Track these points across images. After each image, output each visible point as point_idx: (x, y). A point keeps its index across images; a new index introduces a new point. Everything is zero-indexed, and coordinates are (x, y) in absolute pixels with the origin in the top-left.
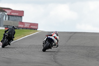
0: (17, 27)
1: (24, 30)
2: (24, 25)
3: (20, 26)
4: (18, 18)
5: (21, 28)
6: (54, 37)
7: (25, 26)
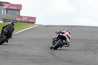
0: (15, 20)
2: (22, 19)
6: (67, 35)
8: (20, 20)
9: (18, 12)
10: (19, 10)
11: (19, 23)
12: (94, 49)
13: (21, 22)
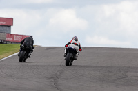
0: (4, 41)
1: (13, 44)
2: (13, 38)
3: (8, 39)
4: (5, 28)
5: (9, 42)
7: (15, 40)
8: (11, 39)
9: (8, 28)
10: (9, 26)
11: (10, 44)
12: (115, 80)
13: (12, 43)
